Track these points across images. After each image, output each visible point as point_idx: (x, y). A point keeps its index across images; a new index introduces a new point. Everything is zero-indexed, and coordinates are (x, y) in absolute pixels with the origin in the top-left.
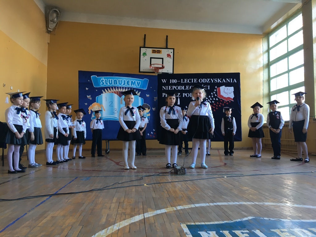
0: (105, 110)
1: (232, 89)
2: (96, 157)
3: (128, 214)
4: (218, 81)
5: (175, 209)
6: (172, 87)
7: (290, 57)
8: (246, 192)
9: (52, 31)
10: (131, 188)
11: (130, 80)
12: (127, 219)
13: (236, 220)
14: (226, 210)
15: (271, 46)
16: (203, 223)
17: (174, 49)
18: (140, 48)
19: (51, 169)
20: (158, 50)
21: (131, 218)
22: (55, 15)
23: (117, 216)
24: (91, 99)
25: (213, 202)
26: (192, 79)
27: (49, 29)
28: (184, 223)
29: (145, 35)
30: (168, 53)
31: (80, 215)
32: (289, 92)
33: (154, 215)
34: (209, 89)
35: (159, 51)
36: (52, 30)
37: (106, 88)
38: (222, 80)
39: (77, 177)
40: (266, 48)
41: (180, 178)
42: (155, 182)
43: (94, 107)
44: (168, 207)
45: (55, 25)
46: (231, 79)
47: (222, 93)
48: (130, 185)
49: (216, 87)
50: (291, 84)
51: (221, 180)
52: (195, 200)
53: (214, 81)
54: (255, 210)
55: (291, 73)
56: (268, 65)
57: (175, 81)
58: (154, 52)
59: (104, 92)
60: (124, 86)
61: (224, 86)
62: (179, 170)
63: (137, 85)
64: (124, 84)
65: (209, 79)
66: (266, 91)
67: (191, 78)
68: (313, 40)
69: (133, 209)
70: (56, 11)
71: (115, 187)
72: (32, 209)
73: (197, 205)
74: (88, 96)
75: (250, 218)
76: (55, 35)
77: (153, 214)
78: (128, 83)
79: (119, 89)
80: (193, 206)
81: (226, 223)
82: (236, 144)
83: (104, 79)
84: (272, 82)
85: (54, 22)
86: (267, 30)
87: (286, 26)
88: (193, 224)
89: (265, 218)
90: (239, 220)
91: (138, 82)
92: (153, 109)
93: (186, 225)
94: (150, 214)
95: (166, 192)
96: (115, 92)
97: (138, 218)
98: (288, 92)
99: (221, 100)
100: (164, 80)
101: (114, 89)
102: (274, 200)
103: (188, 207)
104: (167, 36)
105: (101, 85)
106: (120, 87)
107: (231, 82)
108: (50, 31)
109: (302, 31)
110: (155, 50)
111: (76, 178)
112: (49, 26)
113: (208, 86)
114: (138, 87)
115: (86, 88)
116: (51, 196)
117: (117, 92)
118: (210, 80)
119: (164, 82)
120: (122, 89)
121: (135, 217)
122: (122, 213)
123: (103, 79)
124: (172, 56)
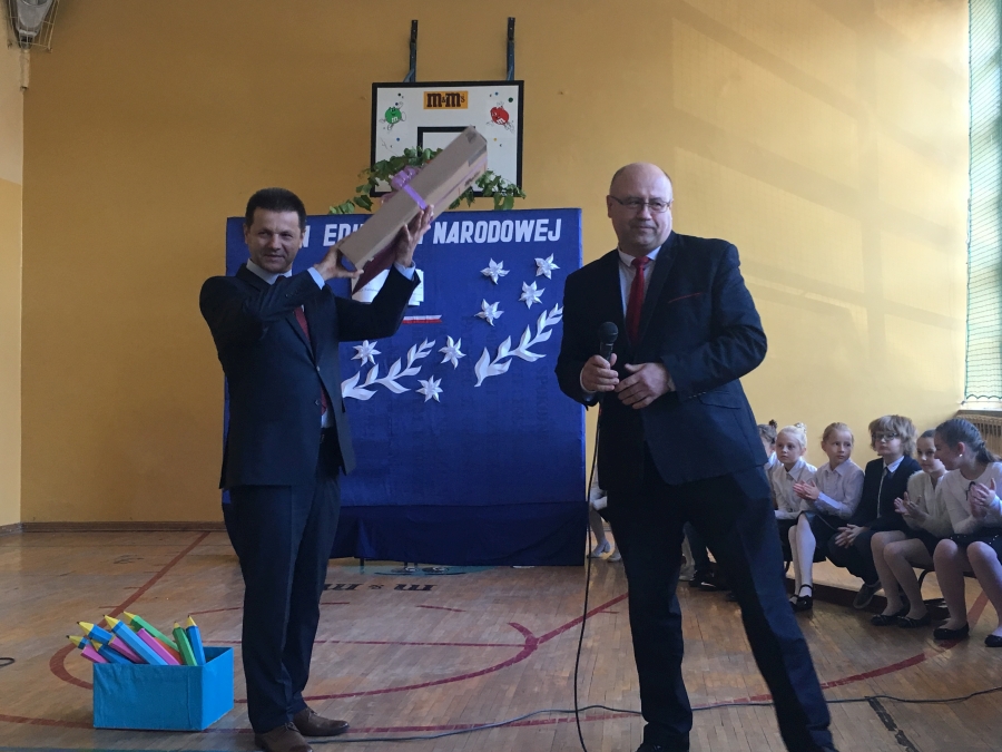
9: (34, 38)
17: (520, 84)
29: (414, 24)
30: (494, 103)
45: (42, 11)
56: (999, 129)
58: (433, 101)
76: (48, 52)
104: (511, 22)
112: (19, 20)
124: (513, 118)
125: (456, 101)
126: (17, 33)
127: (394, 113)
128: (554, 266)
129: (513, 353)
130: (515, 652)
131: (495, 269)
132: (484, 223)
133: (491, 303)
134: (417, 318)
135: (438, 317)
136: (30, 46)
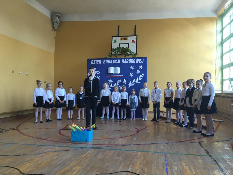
9: (57, 29)
17: (137, 36)
22: (57, 18)
29: (119, 26)
30: (132, 39)
35: (126, 38)
40: (220, 29)
56: (222, 43)
58: (122, 39)
66: (219, 65)
70: (57, 15)
76: (58, 32)
84: (225, 56)
85: (57, 23)
110: (123, 38)
124: (136, 42)
125: (126, 39)
126: (54, 28)
127: (115, 41)
128: (142, 67)
129: (135, 82)
130: (135, 133)
131: (132, 68)
132: (130, 60)
133: (131, 73)
134: (119, 76)
135: (122, 76)
136: (56, 31)
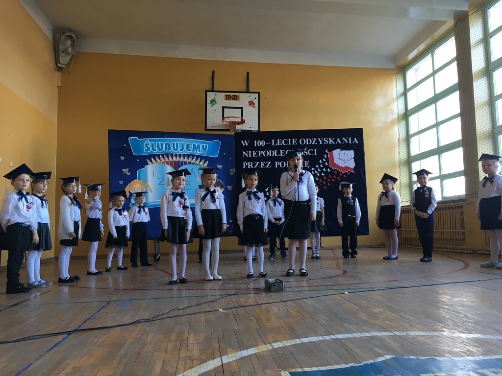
0: (151, 192)
1: (351, 153)
2: (140, 268)
3: (196, 359)
4: (329, 142)
5: (270, 348)
6: (258, 152)
7: (440, 103)
8: (380, 315)
9: (64, 68)
10: (198, 315)
11: (192, 142)
12: (194, 367)
13: (366, 362)
14: (350, 345)
15: (408, 86)
16: (315, 369)
17: (259, 93)
18: (206, 91)
19: (66, 289)
20: (235, 96)
21: (202, 365)
22: (69, 43)
23: (180, 362)
24: (128, 174)
25: (329, 334)
26: (290, 140)
27: (59, 65)
28: (286, 370)
29: (213, 72)
30: (250, 100)
31: (118, 364)
32: (439, 156)
33: (237, 358)
34: (316, 154)
35: (237, 96)
36: (64, 66)
37: (154, 156)
38: (335, 141)
39: (110, 301)
40: (401, 89)
41: (275, 296)
42: (236, 305)
43: (135, 187)
44: (258, 345)
45: (69, 58)
46: (350, 139)
47: (337, 161)
48: (197, 311)
49: (327, 152)
50: (442, 144)
51: (340, 298)
52: (301, 332)
53: (323, 142)
54: (394, 345)
55: (441, 127)
56: (406, 116)
57: (262, 143)
58: (228, 98)
59: (149, 163)
60: (182, 152)
61: (339, 149)
62: (273, 284)
63: (202, 151)
64: (181, 150)
65: (315, 139)
66: (404, 156)
67: (288, 138)
68: (473, 76)
69: (203, 351)
70: (70, 37)
71: (173, 315)
72: (40, 357)
73: (305, 340)
74: (124, 170)
75: (388, 357)
76: (69, 73)
77: (235, 357)
78: (188, 147)
79: (174, 158)
80: (298, 341)
81: (352, 367)
82: (360, 239)
83: (149, 143)
84: (413, 141)
85: (68, 54)
86: (402, 62)
87: (430, 55)
88: (299, 370)
89: (411, 357)
90: (371, 361)
91: (203, 146)
92: (228, 187)
93: (289, 373)
94: (232, 357)
95: (255, 321)
96: (167, 163)
97: (212, 365)
98: (437, 156)
99: (335, 172)
100: (244, 142)
101: (166, 158)
102: (423, 328)
103: (290, 344)
104: (248, 73)
105: (145, 152)
106: (176, 155)
107: (350, 142)
108: (62, 68)
109: (455, 63)
110: (230, 96)
111: (109, 303)
112: (59, 61)
113: (314, 150)
114: (205, 154)
115: (121, 157)
116: (69, 333)
117: (170, 162)
118: (317, 141)
119: (245, 145)
120: (178, 158)
121: (208, 363)
122: (186, 357)
123: (148, 141)
124: (256, 105)
125: (236, 98)
126: (57, 66)
127: (213, 101)
136: (61, 71)
